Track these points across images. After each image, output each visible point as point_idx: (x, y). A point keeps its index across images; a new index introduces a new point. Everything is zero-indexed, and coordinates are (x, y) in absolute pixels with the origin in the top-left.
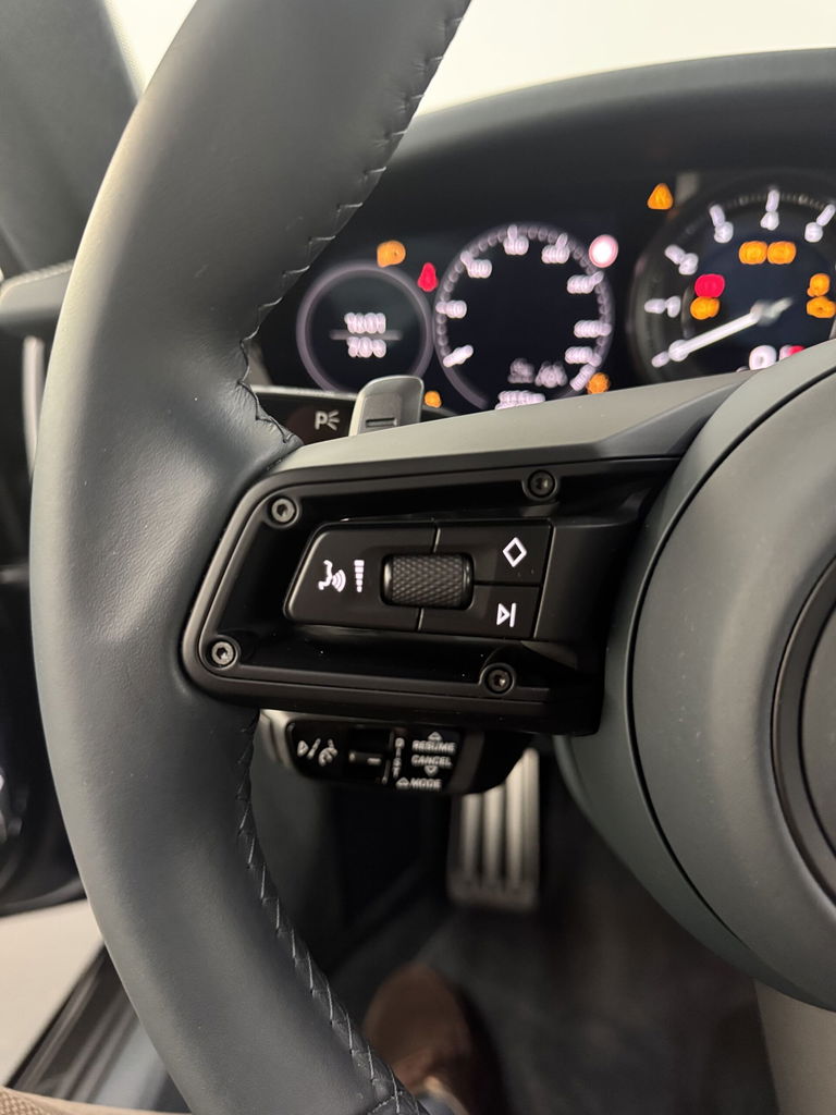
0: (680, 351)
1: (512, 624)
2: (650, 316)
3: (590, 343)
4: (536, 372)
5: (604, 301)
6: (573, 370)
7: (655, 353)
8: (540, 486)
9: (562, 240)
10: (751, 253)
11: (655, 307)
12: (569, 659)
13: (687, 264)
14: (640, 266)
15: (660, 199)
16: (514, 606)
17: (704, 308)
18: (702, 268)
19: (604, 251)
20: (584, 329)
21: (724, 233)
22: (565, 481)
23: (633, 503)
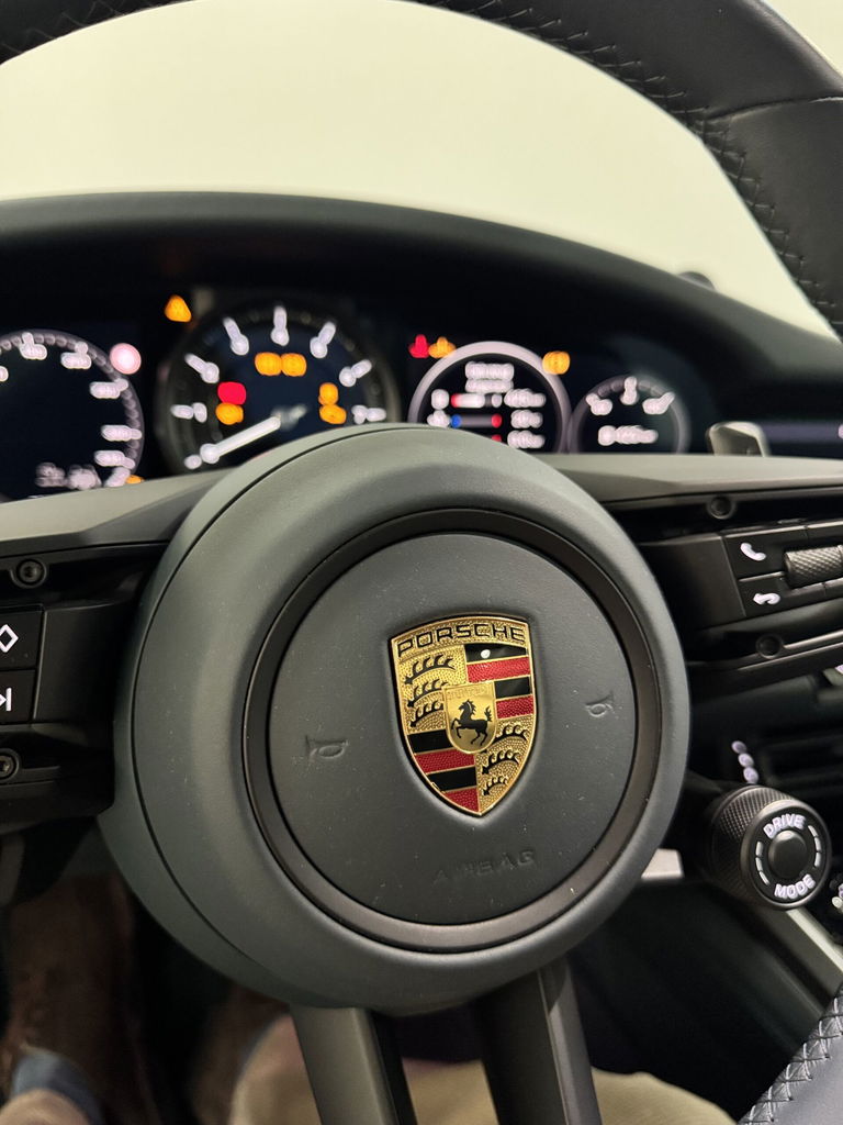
0: (211, 453)
1: (9, 708)
2: (180, 421)
3: (121, 446)
4: (67, 475)
5: (133, 406)
6: (105, 473)
7: (188, 454)
8: (29, 574)
9: (82, 347)
10: (267, 364)
11: (182, 412)
12: (77, 737)
13: (210, 373)
14: (164, 373)
15: (178, 311)
16: (9, 691)
17: (230, 414)
18: (224, 377)
19: (126, 358)
20: (113, 433)
21: (240, 345)
22: (52, 568)
23: (129, 585)
